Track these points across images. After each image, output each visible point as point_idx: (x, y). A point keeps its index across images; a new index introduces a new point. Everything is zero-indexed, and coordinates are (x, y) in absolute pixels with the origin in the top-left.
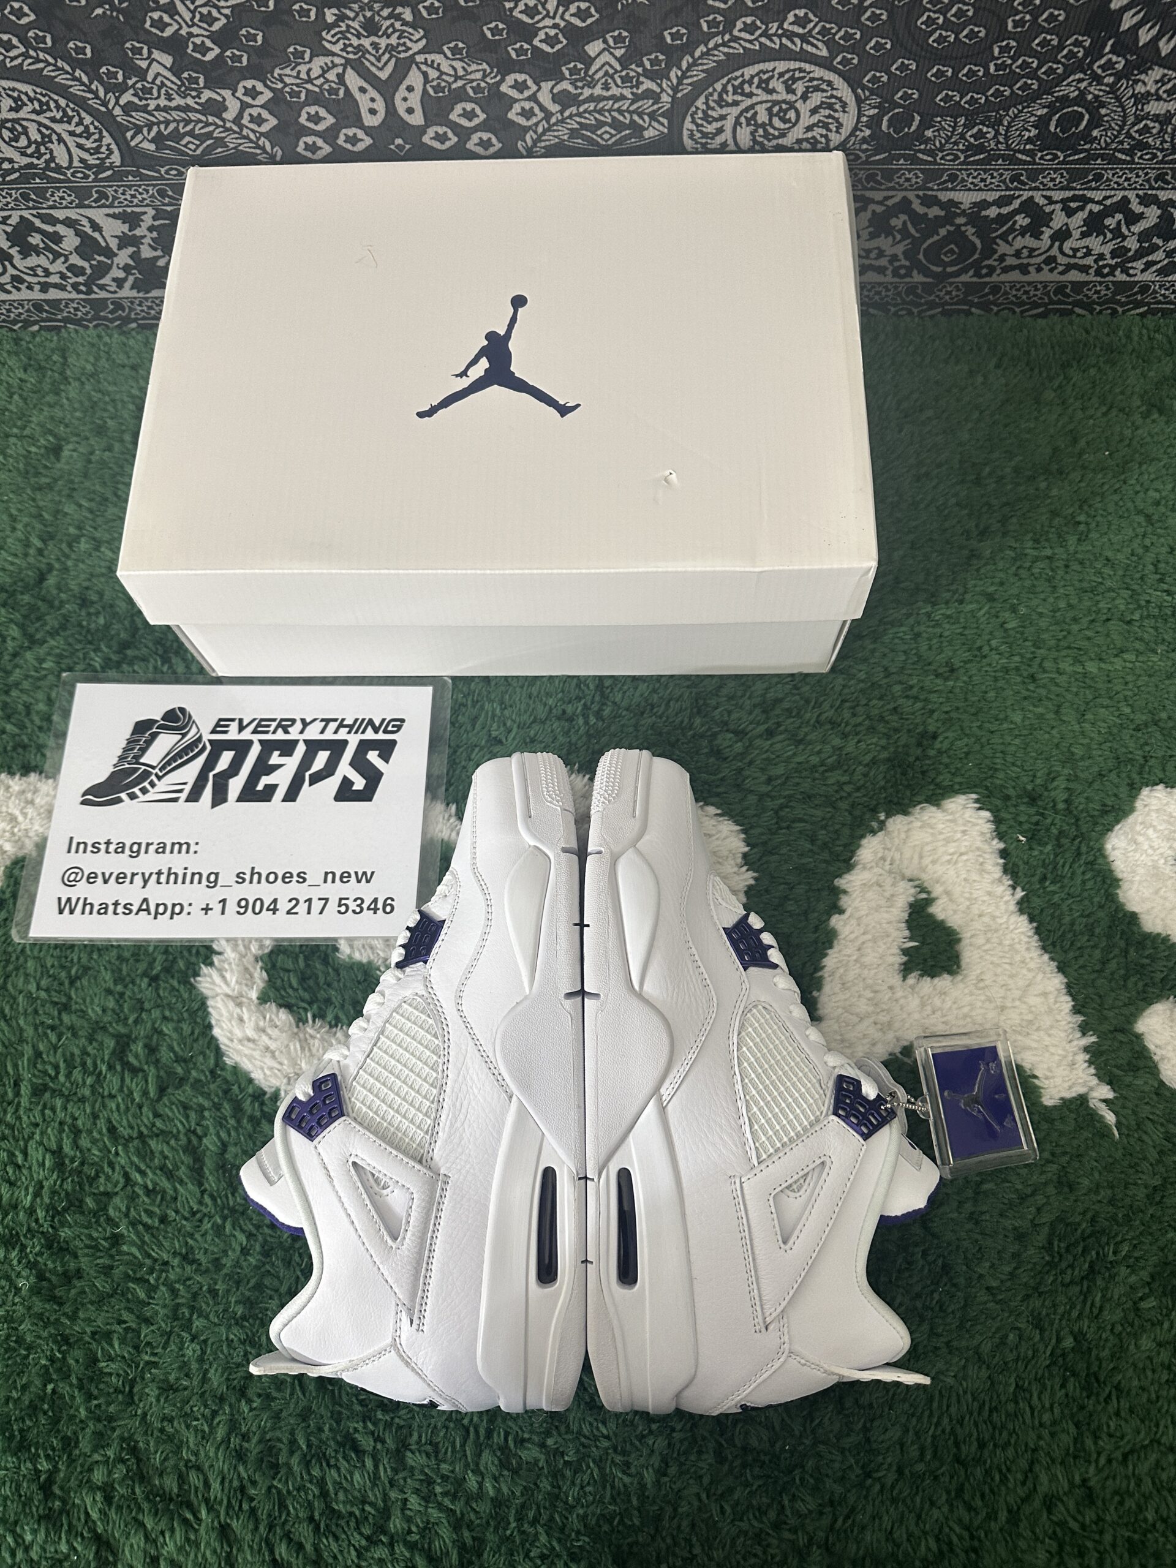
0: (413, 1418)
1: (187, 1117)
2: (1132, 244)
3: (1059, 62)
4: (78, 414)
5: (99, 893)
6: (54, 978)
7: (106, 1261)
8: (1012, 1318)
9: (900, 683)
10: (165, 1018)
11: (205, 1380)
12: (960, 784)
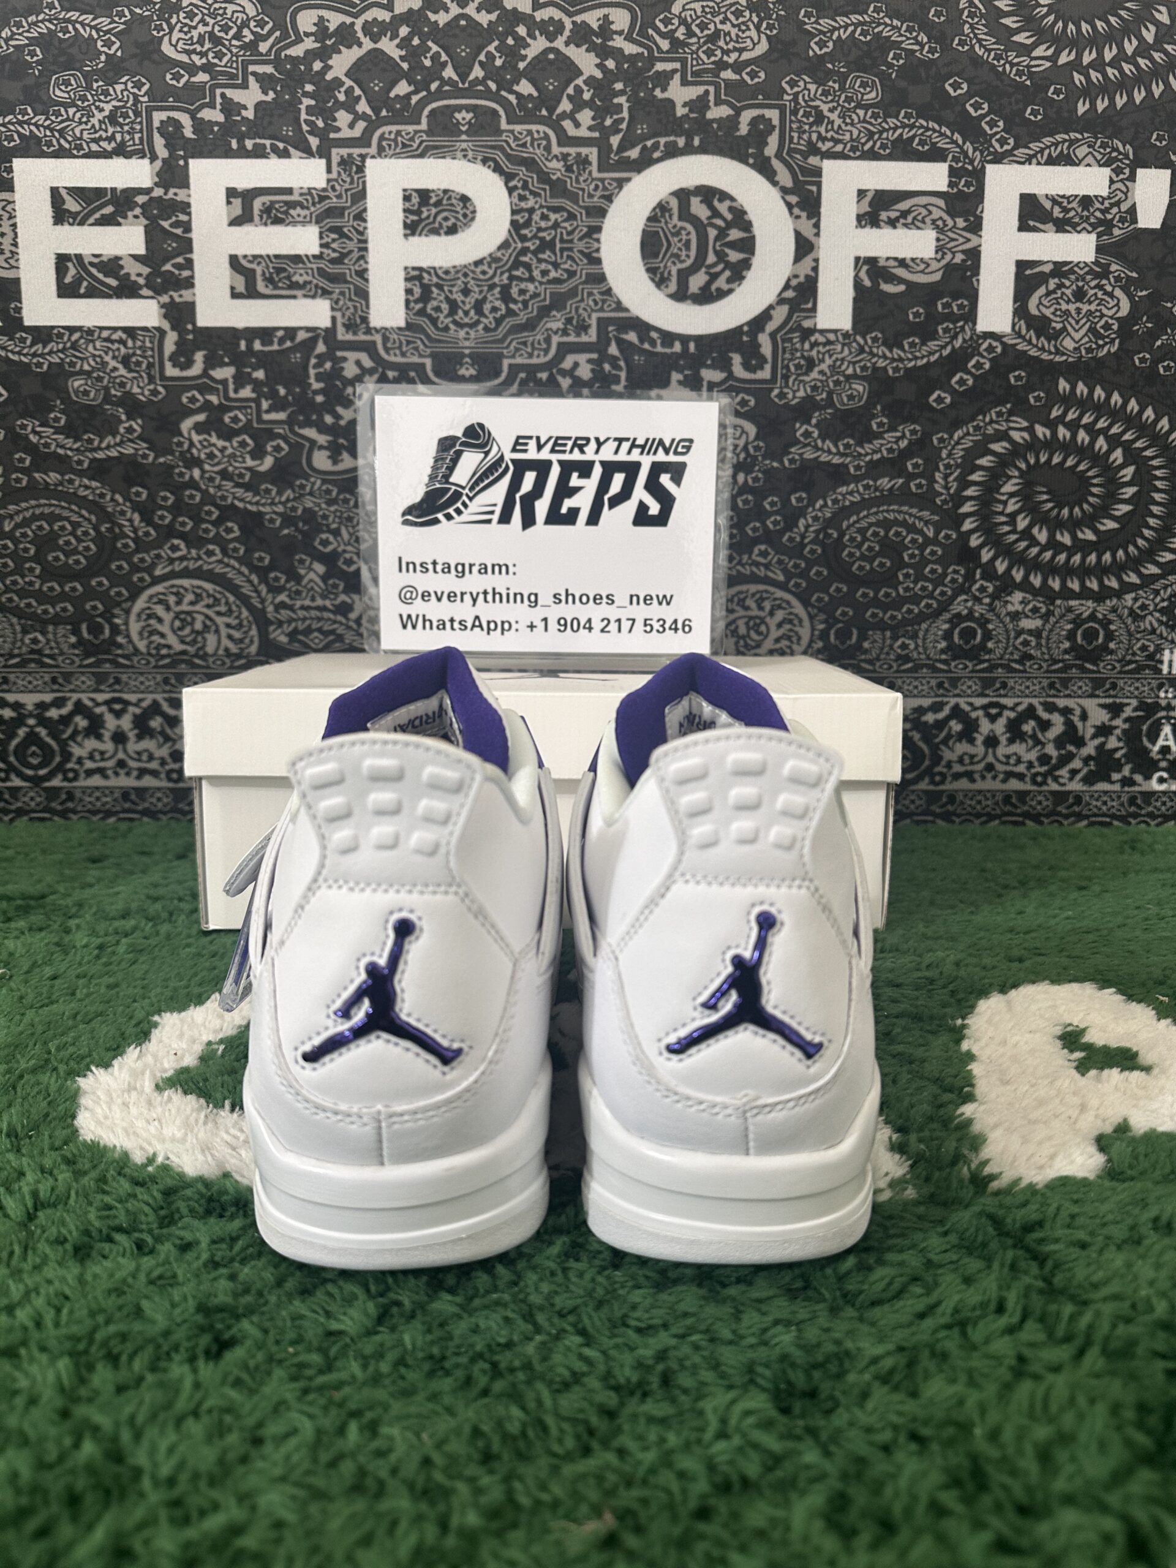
3: (947, 587)
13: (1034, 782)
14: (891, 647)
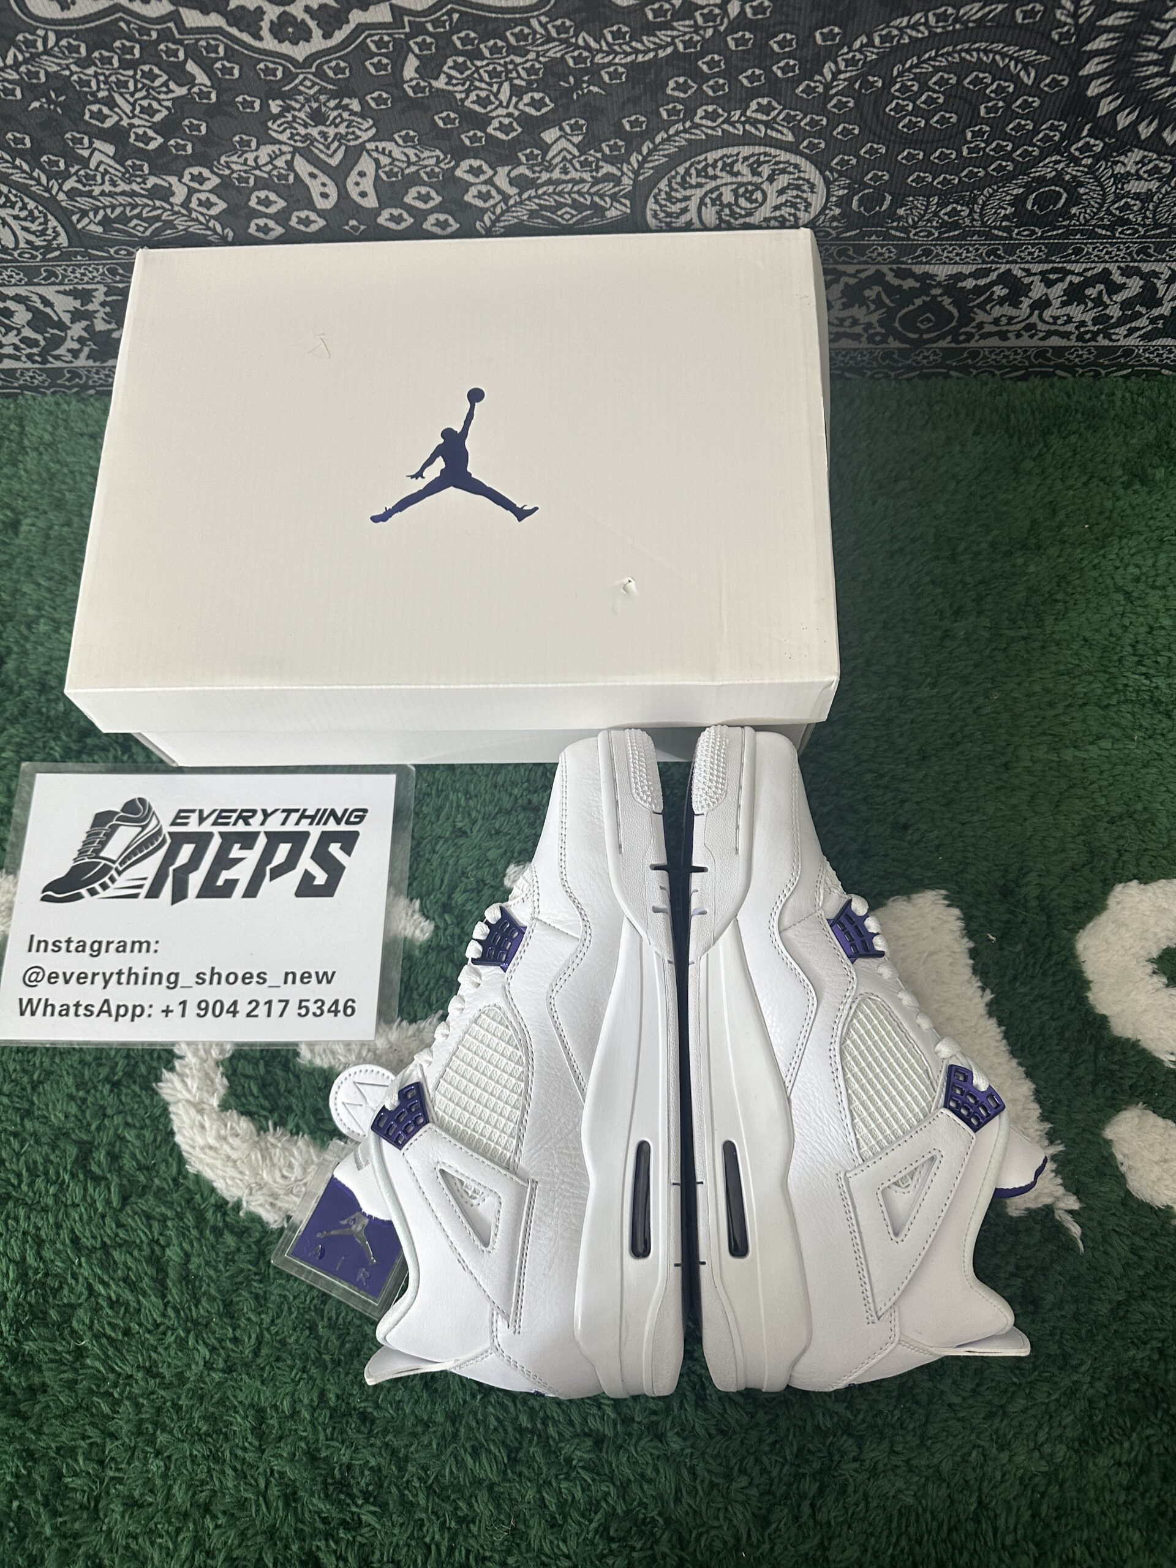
0: (375, 1535)
1: (150, 1227)
2: (1115, 312)
3: (1034, 145)
4: (36, 487)
5: (60, 994)
6: (16, 1082)
7: (69, 1375)
8: (973, 1437)
9: (871, 771)
10: (127, 1124)
11: (168, 1496)
12: (929, 878)
13: (1080, 338)
14: (936, 214)
